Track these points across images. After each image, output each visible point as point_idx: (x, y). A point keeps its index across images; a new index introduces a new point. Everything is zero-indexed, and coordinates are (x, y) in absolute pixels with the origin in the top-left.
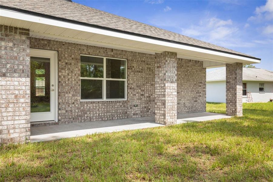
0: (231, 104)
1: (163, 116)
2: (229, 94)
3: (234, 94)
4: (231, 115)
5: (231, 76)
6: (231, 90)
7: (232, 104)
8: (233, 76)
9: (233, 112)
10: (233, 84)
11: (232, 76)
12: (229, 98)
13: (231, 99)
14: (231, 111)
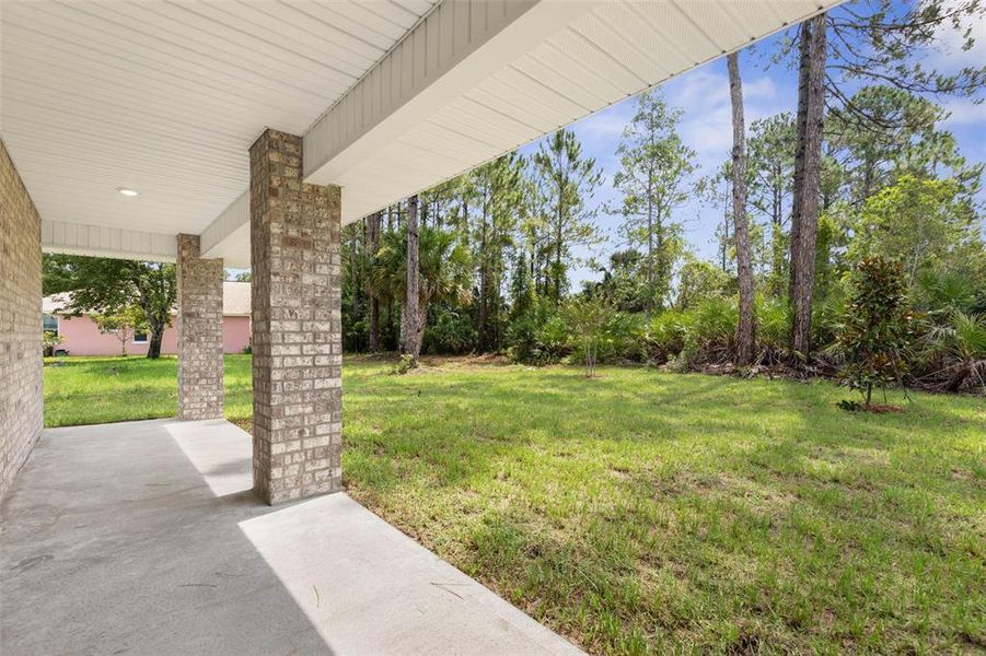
0: (203, 382)
1: (325, 458)
2: (197, 351)
3: (214, 351)
4: (203, 417)
5: (203, 297)
6: (203, 339)
7: (207, 384)
8: (210, 297)
9: (209, 405)
10: (211, 321)
11: (206, 298)
12: (197, 363)
13: (202, 369)
14: (205, 405)
